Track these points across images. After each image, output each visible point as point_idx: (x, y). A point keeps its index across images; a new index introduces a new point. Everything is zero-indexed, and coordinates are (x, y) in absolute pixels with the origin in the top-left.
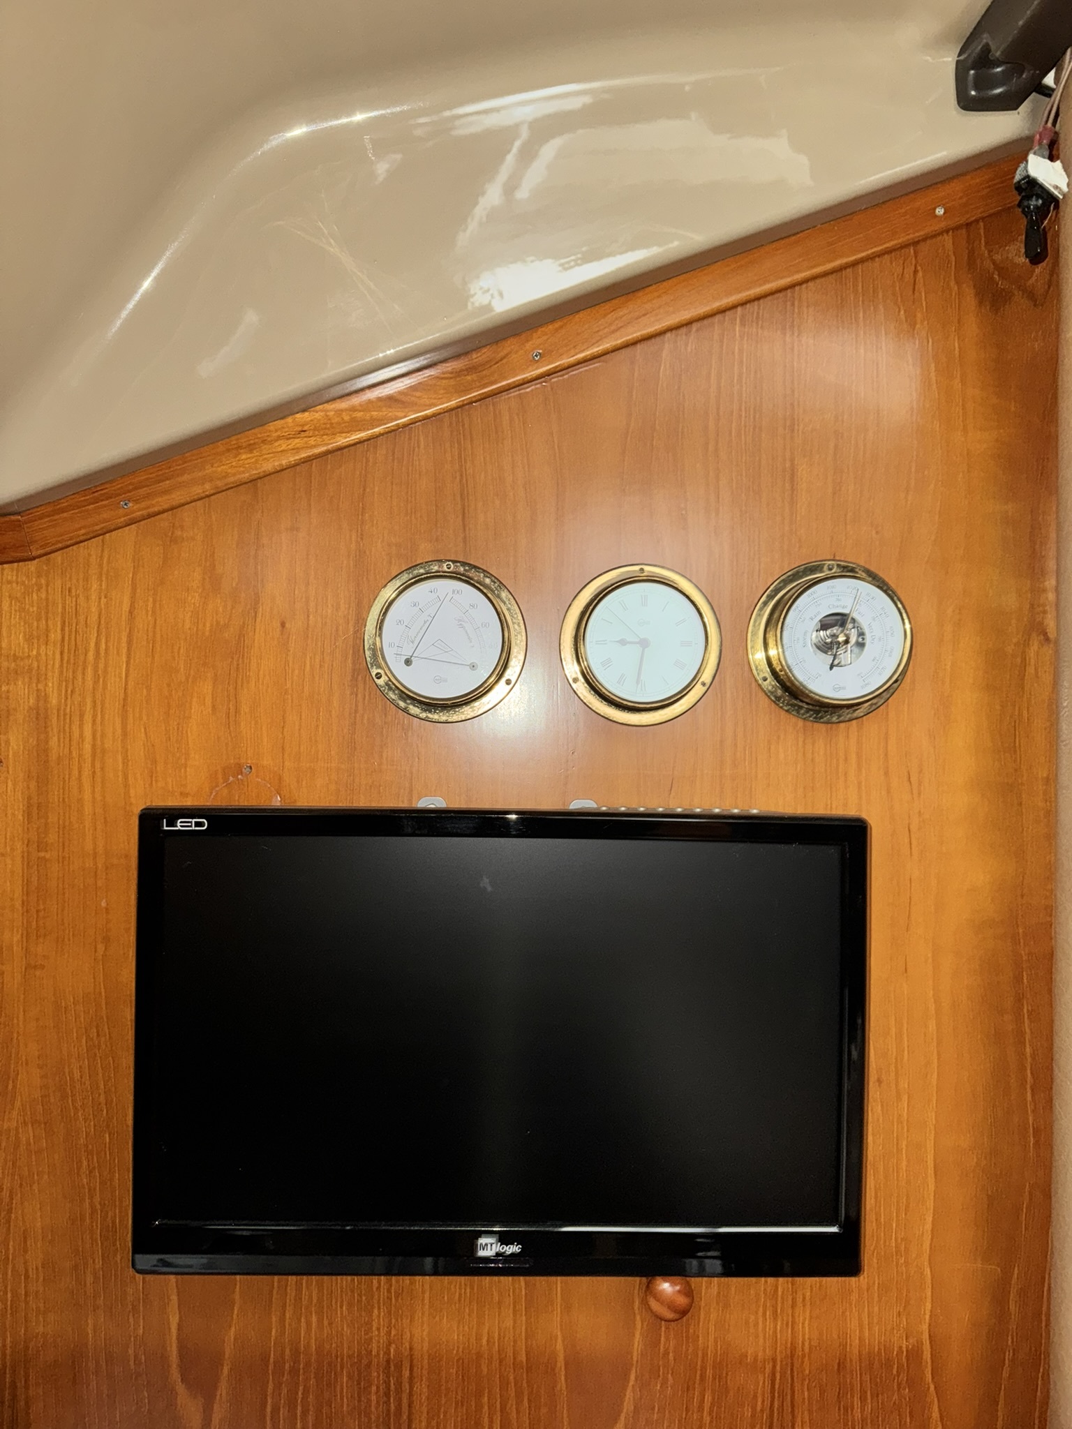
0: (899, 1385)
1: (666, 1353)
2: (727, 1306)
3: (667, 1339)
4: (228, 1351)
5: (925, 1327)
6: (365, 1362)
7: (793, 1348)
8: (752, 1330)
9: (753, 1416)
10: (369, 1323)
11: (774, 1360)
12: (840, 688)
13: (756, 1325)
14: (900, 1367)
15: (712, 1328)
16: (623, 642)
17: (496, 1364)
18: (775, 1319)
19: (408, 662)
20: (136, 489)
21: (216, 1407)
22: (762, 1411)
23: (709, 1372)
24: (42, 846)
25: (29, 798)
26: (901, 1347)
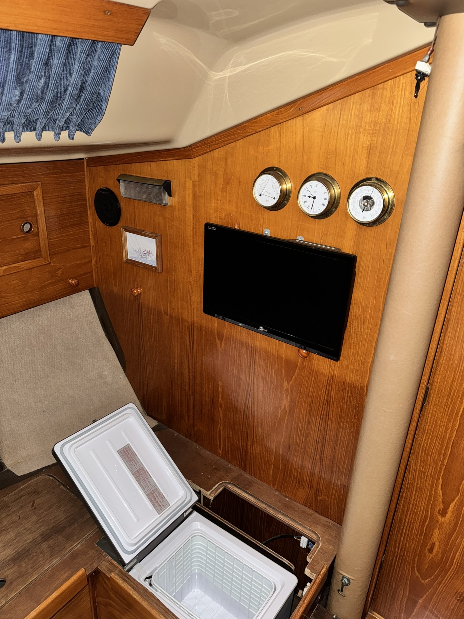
0: (357, 393)
1: (305, 365)
2: (319, 361)
3: (306, 363)
4: (225, 335)
5: (366, 383)
6: (248, 345)
7: (333, 375)
8: (324, 368)
9: (323, 386)
10: (249, 338)
11: (329, 376)
12: (365, 218)
13: (326, 367)
14: (358, 389)
15: (315, 365)
16: (309, 197)
17: (271, 355)
18: (330, 368)
19: (260, 195)
20: (212, 143)
21: (222, 344)
22: (325, 385)
23: (314, 373)
24: (196, 225)
25: (193, 214)
26: (359, 385)
